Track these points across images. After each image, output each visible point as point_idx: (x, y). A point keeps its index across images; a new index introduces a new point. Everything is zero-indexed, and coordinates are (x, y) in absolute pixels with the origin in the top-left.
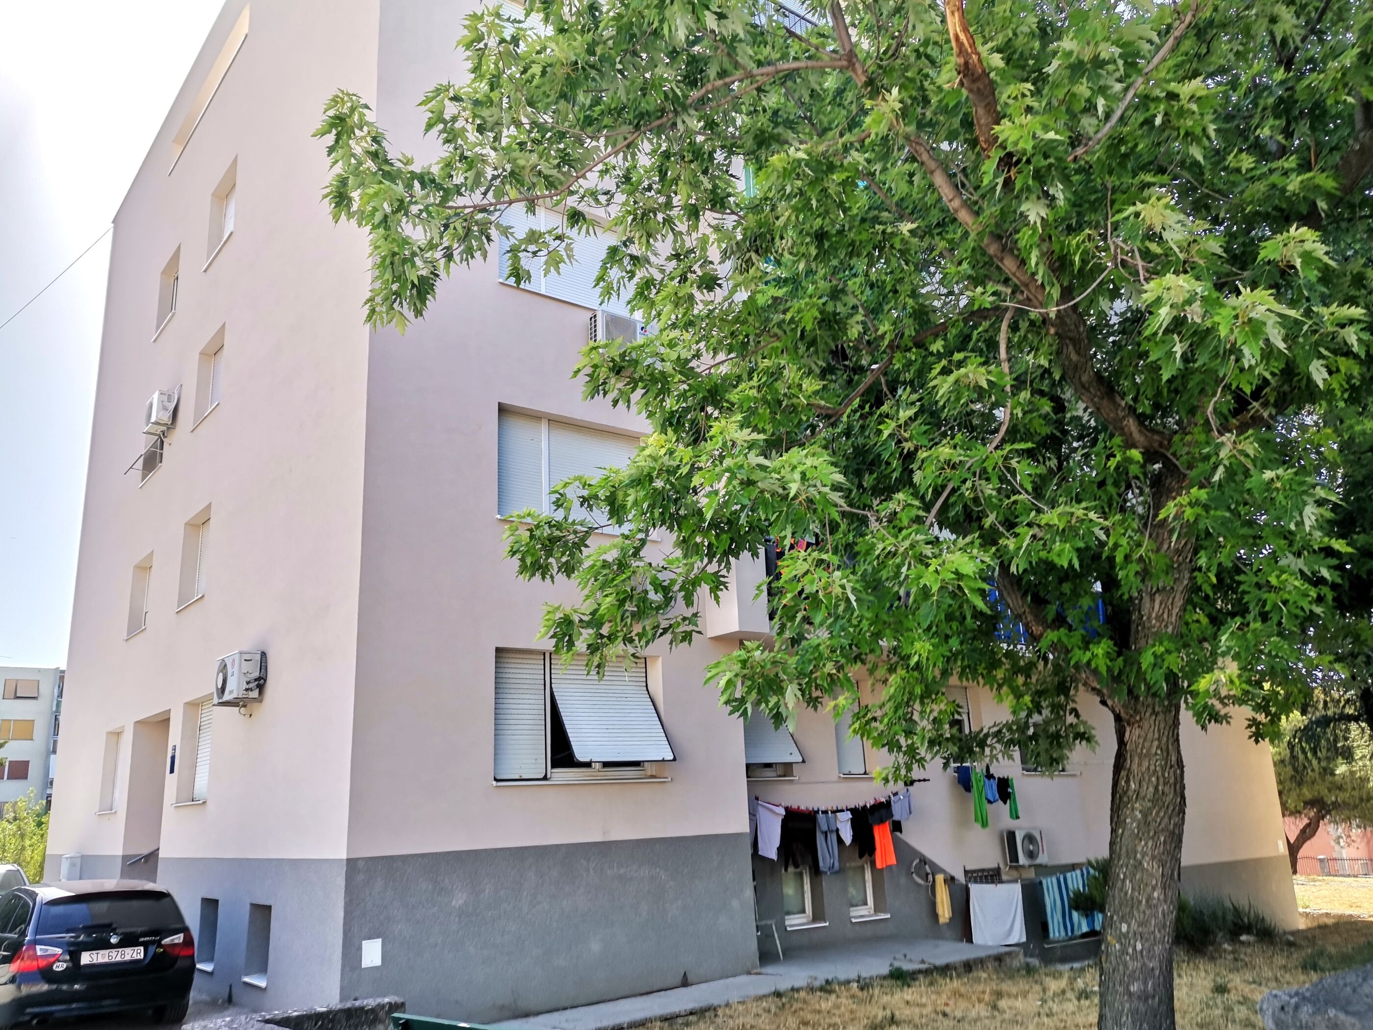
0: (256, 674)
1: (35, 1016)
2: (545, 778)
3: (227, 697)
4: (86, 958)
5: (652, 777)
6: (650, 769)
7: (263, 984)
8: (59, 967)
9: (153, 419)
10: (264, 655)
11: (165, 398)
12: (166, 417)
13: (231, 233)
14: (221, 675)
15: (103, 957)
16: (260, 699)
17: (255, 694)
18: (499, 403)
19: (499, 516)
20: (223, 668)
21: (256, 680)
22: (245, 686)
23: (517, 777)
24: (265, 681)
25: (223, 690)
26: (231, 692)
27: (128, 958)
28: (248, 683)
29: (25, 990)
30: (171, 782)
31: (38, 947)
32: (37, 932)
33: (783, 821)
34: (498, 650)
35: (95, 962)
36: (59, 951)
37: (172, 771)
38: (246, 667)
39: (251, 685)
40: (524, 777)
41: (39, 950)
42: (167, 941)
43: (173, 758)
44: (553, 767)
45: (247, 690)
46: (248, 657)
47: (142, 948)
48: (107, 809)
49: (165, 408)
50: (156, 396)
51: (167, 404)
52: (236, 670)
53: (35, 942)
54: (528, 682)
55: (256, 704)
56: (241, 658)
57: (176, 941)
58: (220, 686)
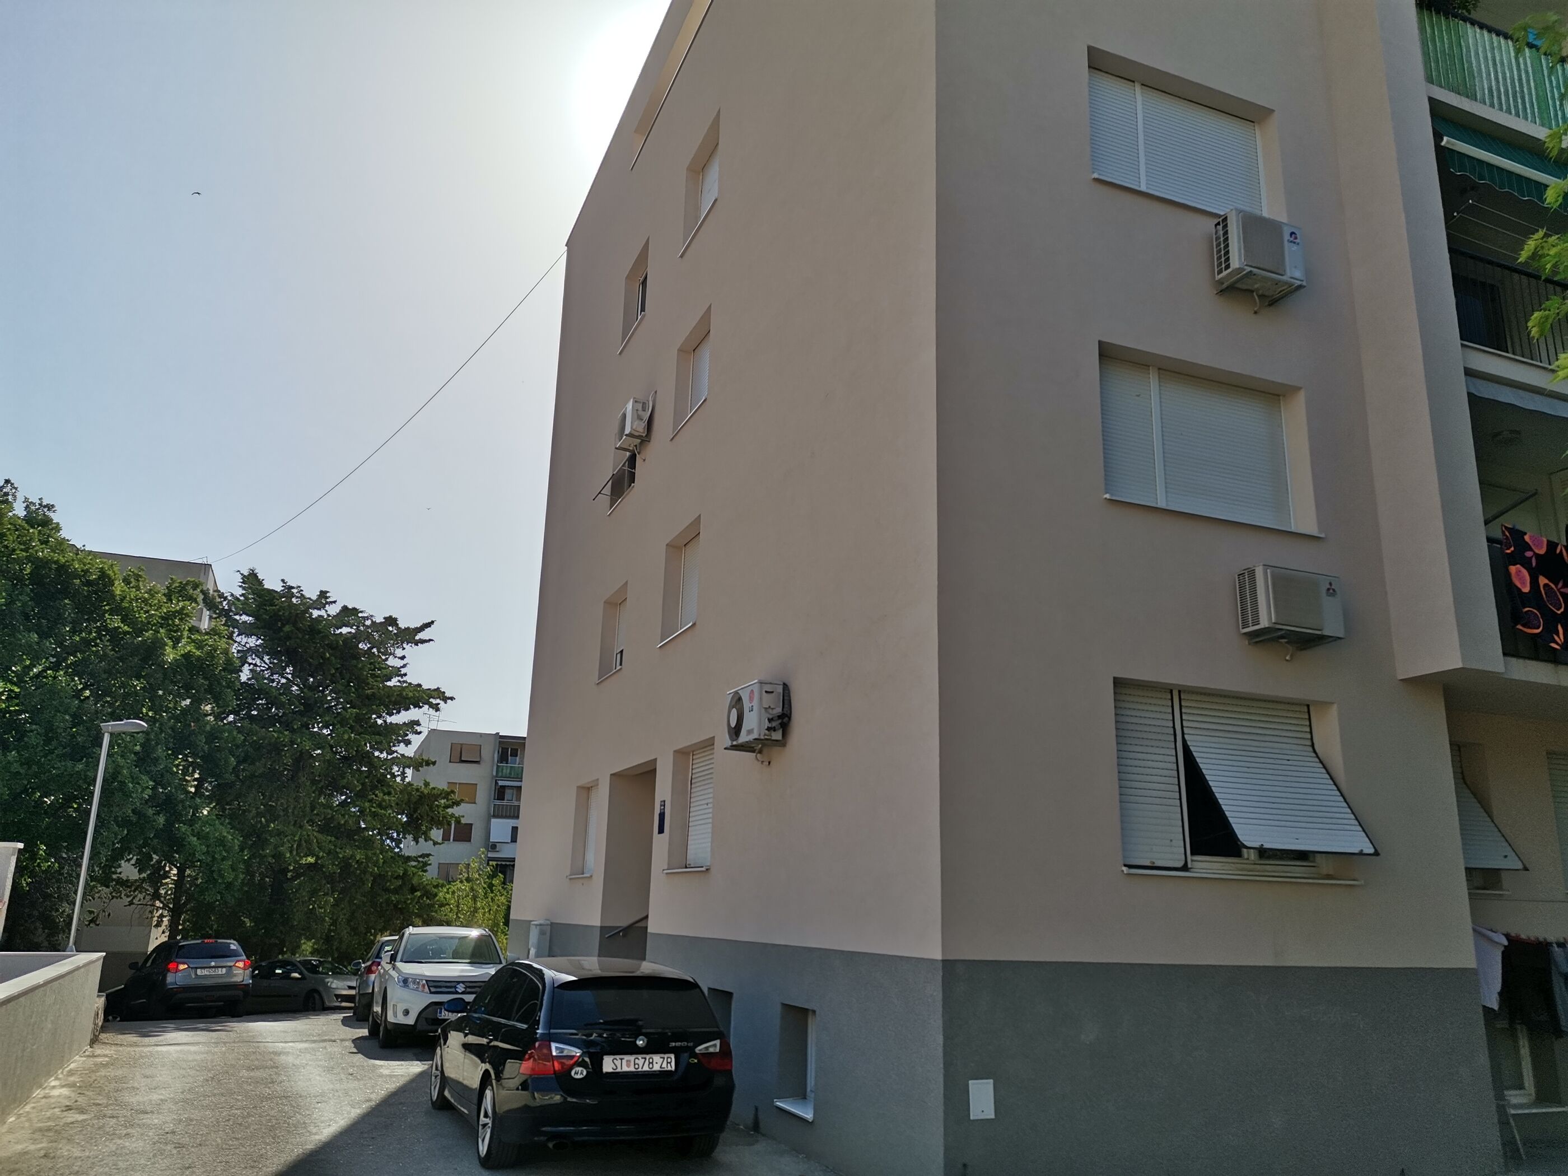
0: (779, 710)
1: (553, 1136)
2: (1185, 868)
3: (744, 738)
4: (609, 1064)
5: (1329, 877)
6: (1325, 866)
7: (809, 1116)
8: (579, 1073)
9: (627, 431)
10: (785, 686)
11: (640, 406)
12: (641, 428)
13: (716, 200)
14: (734, 712)
15: (628, 1066)
16: (782, 743)
17: (777, 736)
18: (1100, 343)
19: (1107, 496)
20: (737, 701)
21: (779, 717)
22: (767, 724)
23: (1148, 864)
24: (790, 718)
25: (736, 731)
26: (750, 732)
27: (656, 1067)
28: (770, 720)
29: (541, 1099)
30: (660, 845)
31: (554, 1045)
32: (551, 1024)
33: (1503, 953)
34: (1119, 683)
35: (619, 1070)
36: (577, 1052)
37: (661, 830)
38: (768, 700)
39: (774, 724)
40: (1158, 863)
41: (555, 1048)
42: (700, 1049)
43: (662, 816)
44: (1192, 854)
45: (769, 729)
46: (768, 688)
47: (673, 1056)
48: (578, 873)
49: (640, 418)
50: (630, 406)
51: (640, 413)
52: (755, 703)
53: (549, 1038)
54: (1154, 729)
55: (776, 749)
56: (761, 689)
57: (711, 1050)
58: (733, 724)
